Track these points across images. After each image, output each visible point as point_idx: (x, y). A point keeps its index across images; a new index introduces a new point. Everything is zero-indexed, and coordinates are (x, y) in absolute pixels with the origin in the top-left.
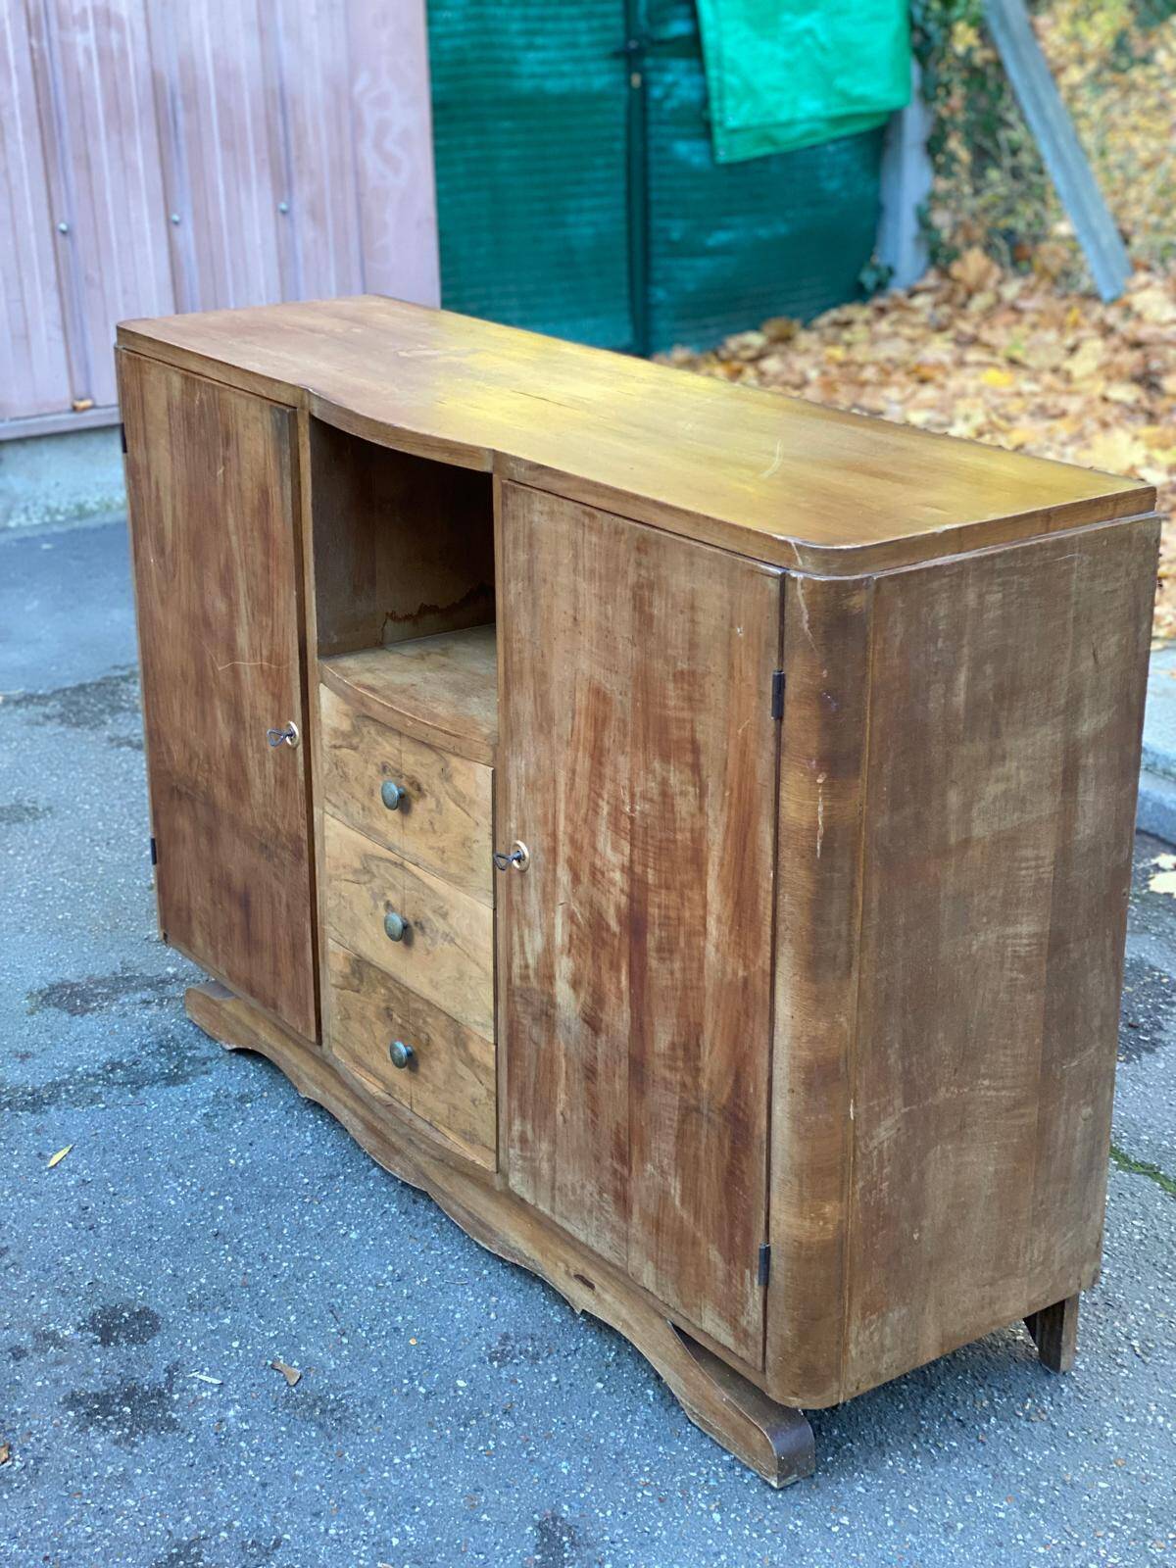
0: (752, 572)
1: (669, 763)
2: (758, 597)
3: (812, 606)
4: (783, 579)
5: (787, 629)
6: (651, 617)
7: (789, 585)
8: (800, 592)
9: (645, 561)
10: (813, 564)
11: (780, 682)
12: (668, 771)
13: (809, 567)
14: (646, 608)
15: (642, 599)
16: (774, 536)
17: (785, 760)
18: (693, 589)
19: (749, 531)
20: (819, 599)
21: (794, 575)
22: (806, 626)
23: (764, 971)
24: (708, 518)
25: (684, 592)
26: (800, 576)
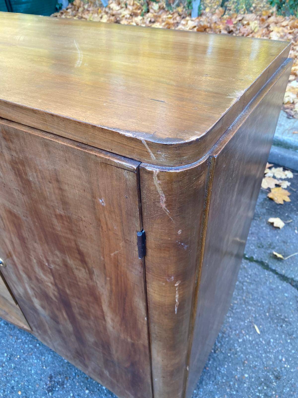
0: (106, 164)
1: (66, 255)
2: (115, 183)
3: (168, 192)
4: (139, 172)
5: (145, 206)
6: (29, 181)
7: (145, 176)
8: (156, 182)
9: (12, 146)
10: (166, 158)
11: (143, 239)
12: (66, 257)
13: (162, 160)
14: (24, 176)
15: (18, 170)
16: (121, 132)
17: (149, 276)
18: (55, 170)
19: (94, 127)
20: (175, 186)
21: (149, 169)
22: (164, 206)
23: (144, 346)
24: (52, 115)
25: (49, 170)
26: (156, 170)
